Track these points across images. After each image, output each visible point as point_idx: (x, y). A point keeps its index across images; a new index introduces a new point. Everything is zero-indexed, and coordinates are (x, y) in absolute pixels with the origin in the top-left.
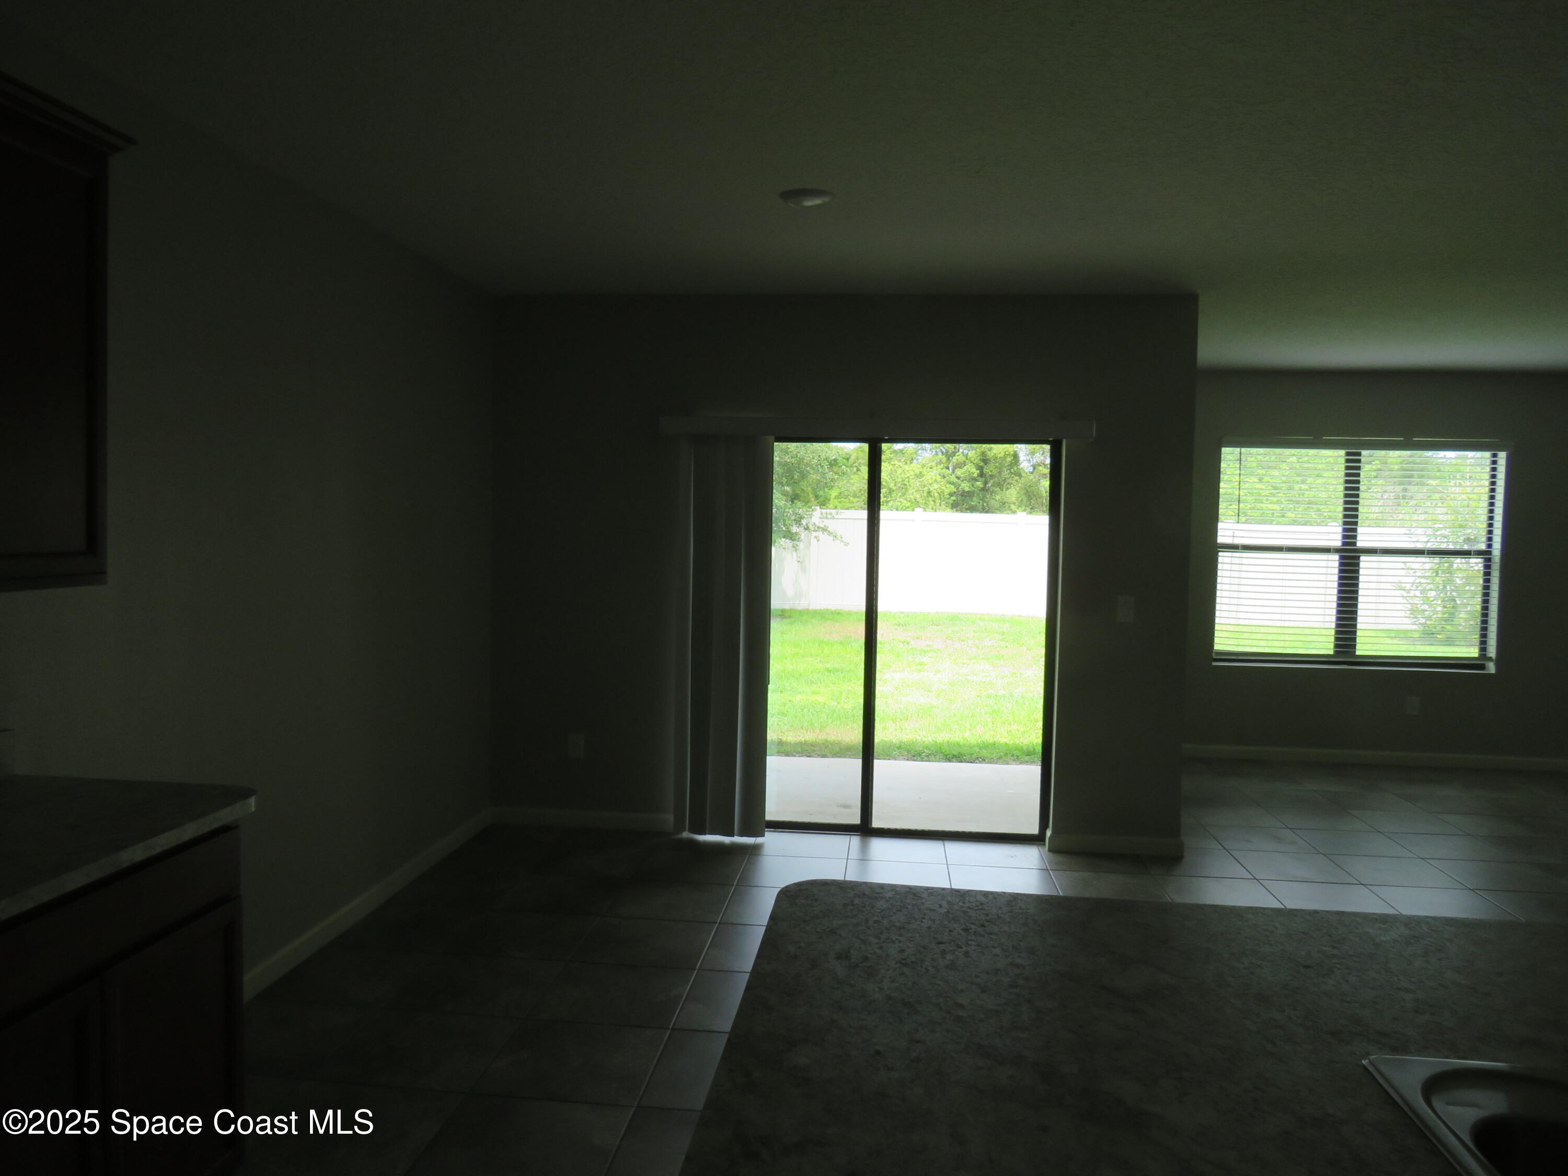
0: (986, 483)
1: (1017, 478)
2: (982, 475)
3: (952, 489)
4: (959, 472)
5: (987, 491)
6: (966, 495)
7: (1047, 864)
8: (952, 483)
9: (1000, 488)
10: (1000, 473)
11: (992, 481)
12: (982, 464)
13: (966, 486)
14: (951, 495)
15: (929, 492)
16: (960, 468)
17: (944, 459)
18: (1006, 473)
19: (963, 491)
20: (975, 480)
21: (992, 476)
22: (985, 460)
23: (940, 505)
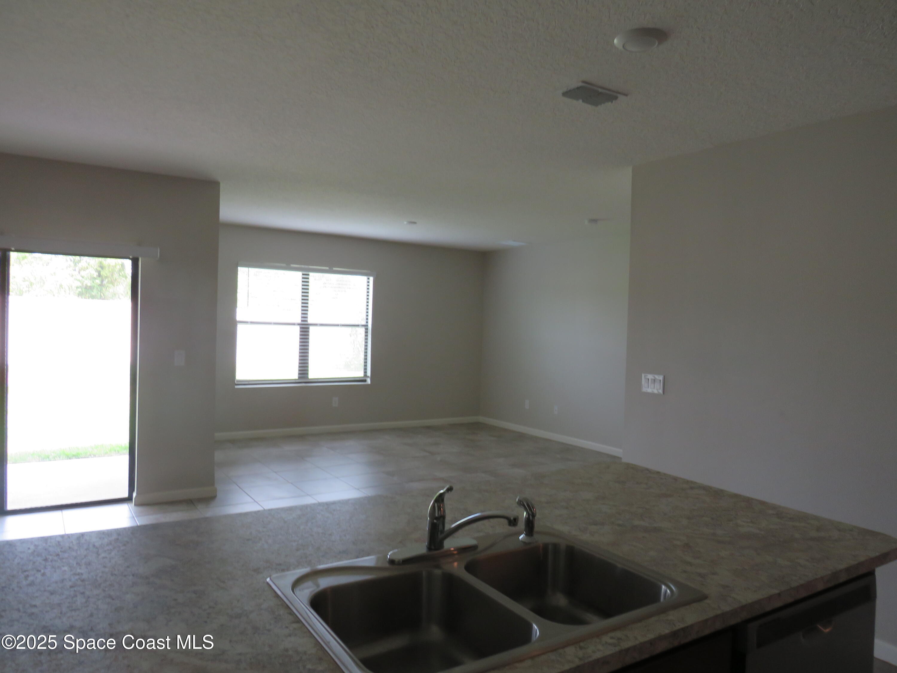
0: (102, 281)
1: (124, 279)
2: (99, 275)
3: (79, 284)
4: (82, 273)
5: (103, 286)
6: (88, 289)
7: (133, 513)
8: (79, 281)
9: (112, 284)
10: (112, 275)
11: (107, 280)
12: (99, 269)
13: (89, 283)
14: (77, 288)
15: (61, 286)
16: (84, 270)
17: (72, 264)
18: (116, 276)
19: (86, 286)
20: (95, 279)
21: (106, 277)
22: (102, 267)
23: (69, 294)
